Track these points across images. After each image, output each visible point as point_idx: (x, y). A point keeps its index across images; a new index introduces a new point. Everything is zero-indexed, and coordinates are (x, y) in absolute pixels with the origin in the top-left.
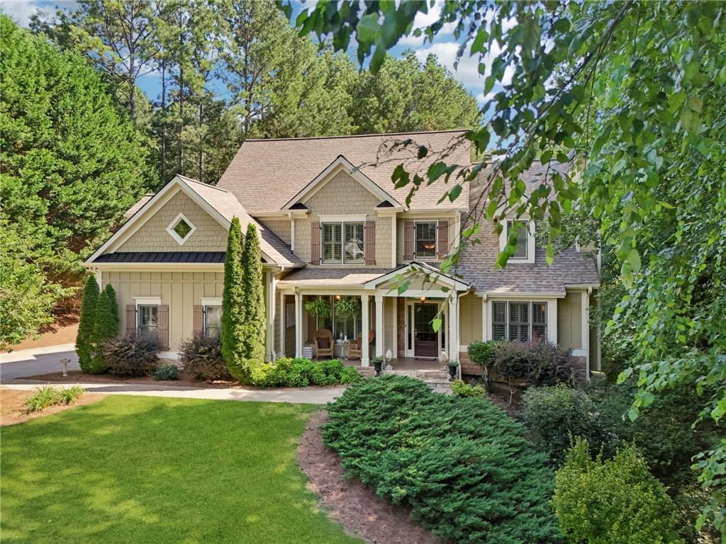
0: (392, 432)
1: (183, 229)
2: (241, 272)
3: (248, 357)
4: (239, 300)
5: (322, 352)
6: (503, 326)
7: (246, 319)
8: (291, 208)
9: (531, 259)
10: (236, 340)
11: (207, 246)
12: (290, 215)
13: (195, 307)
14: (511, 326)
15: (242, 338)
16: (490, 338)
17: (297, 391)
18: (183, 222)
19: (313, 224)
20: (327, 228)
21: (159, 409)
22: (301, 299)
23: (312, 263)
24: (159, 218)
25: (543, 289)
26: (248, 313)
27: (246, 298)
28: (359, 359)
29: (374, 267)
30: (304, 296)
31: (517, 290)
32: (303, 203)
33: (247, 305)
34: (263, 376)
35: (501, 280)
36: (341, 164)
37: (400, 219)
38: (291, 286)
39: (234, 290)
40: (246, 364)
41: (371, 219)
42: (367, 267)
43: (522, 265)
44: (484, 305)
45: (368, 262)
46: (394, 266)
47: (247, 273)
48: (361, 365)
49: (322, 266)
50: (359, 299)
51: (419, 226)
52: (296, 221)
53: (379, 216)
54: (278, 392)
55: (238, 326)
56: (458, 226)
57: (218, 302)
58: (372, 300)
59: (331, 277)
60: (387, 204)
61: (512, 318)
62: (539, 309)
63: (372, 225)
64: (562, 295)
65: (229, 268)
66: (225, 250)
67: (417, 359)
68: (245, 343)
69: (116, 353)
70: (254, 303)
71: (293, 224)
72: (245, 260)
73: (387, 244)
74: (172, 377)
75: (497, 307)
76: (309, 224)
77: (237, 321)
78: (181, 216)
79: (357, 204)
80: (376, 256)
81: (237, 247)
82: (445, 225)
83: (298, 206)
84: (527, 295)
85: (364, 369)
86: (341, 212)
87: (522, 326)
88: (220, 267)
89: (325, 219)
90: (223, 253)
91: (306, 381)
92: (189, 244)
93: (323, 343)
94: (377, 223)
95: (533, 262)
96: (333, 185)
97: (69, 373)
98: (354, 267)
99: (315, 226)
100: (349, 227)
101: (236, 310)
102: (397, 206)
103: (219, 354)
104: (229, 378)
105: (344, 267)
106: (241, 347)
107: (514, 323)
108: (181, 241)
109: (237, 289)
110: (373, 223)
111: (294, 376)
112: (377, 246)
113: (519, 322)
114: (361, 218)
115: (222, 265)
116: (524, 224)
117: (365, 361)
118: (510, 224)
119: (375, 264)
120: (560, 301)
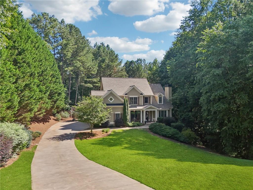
1: (111, 99)
9: (163, 103)
10: (127, 119)
11: (116, 102)
13: (114, 114)
14: (161, 115)
16: (159, 117)
19: (128, 97)
20: (130, 98)
22: (130, 111)
24: (107, 97)
25: (166, 108)
31: (162, 109)
34: (131, 125)
35: (160, 107)
36: (134, 87)
37: (143, 97)
40: (128, 123)
41: (139, 96)
44: (158, 111)
46: (142, 105)
47: (128, 108)
50: (140, 111)
51: (145, 98)
56: (152, 98)
58: (143, 111)
60: (141, 94)
61: (162, 113)
62: (165, 111)
63: (139, 98)
64: (169, 109)
72: (127, 105)
74: (111, 127)
75: (160, 112)
78: (111, 97)
79: (136, 94)
82: (150, 98)
83: (126, 94)
84: (164, 110)
86: (133, 95)
88: (122, 106)
89: (130, 96)
90: (122, 104)
92: (113, 102)
96: (132, 90)
98: (136, 105)
100: (134, 98)
101: (127, 114)
102: (144, 95)
104: (124, 126)
105: (134, 105)
108: (111, 102)
109: (127, 110)
111: (136, 125)
112: (140, 101)
114: (137, 96)
116: (161, 98)
117: (141, 122)
118: (159, 98)
119: (139, 104)
120: (168, 110)
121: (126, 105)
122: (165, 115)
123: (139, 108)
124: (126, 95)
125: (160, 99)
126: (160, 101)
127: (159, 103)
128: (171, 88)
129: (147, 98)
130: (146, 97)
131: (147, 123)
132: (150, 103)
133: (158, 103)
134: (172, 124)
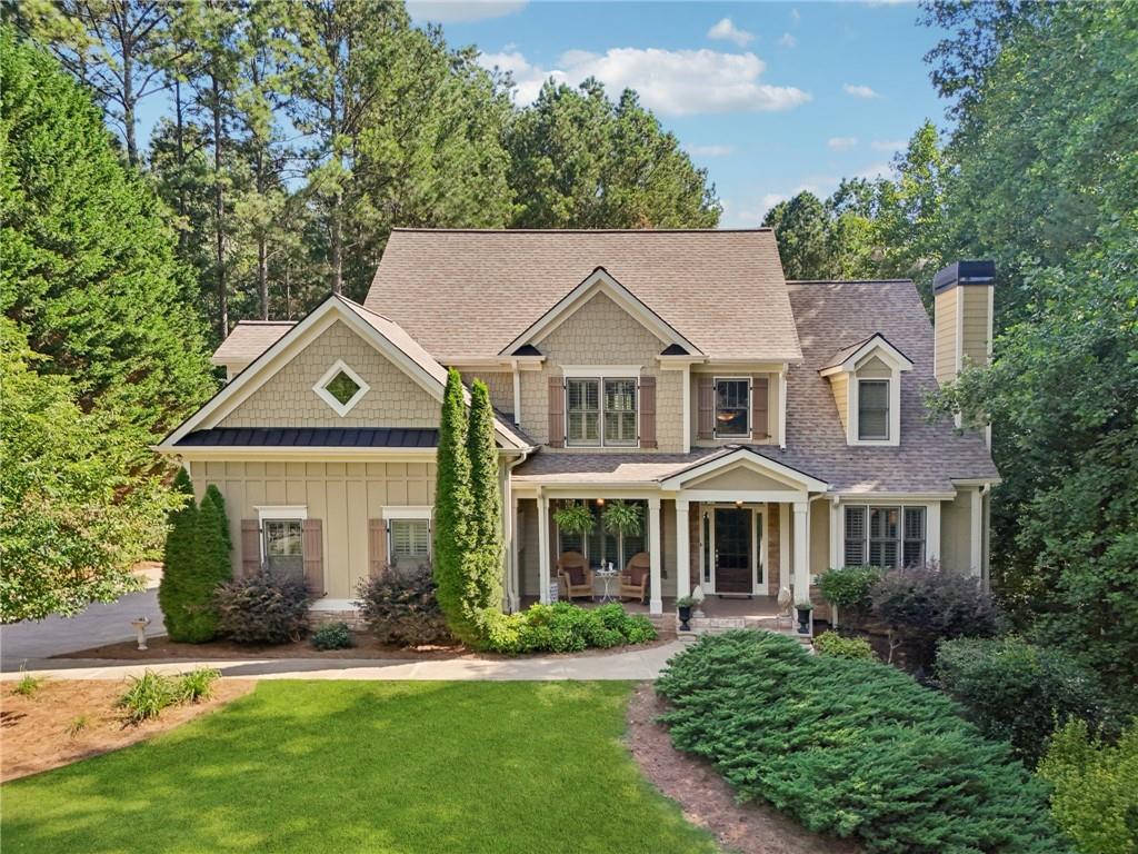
0: (790, 725)
1: (343, 388)
2: (468, 464)
3: (483, 605)
4: (467, 511)
5: (577, 591)
6: (860, 544)
7: (479, 542)
8: (515, 354)
9: (894, 441)
10: (465, 578)
11: (391, 418)
12: (514, 365)
13: (372, 522)
14: (872, 544)
15: (474, 575)
16: (842, 564)
17: (571, 659)
18: (342, 376)
19: (551, 380)
20: (573, 387)
21: (367, 703)
22: (548, 506)
23: (551, 445)
24: (298, 367)
25: (921, 486)
26: (482, 532)
27: (478, 507)
28: (647, 602)
29: (654, 451)
30: (551, 500)
31: (883, 488)
32: (534, 345)
33: (480, 519)
34: (513, 636)
35: (856, 473)
36: (599, 282)
37: (698, 376)
38: (532, 483)
39: (458, 495)
40: (482, 616)
41: (649, 373)
42: (643, 451)
43: (882, 449)
44: (833, 513)
45: (645, 444)
46: (687, 450)
47: (478, 465)
48: (649, 610)
49: (567, 449)
50: (643, 504)
51: (720, 384)
52: (521, 374)
53: (662, 368)
54: (542, 662)
55: (467, 555)
56: (783, 386)
57: (426, 513)
59: (594, 470)
60: (676, 350)
61: (875, 532)
62: (915, 516)
63: (649, 383)
64: (951, 495)
65: (446, 458)
66: (436, 424)
67: (720, 596)
68: (478, 582)
69: (246, 607)
70: (489, 514)
71: (516, 379)
72: (473, 444)
73: (676, 415)
75: (853, 515)
76: (545, 380)
77: (466, 545)
78: (340, 365)
79: (626, 348)
80: (658, 434)
81: (460, 423)
82: (763, 384)
83: (527, 350)
84: (899, 496)
85: (655, 616)
86: (597, 362)
87: (887, 544)
88: (430, 454)
89: (571, 372)
90: (435, 431)
91: (581, 641)
92: (358, 414)
93: (578, 577)
94: (658, 380)
95: (898, 444)
96: (584, 317)
97: (150, 642)
98: (620, 452)
99: (554, 383)
100: (611, 385)
101: (462, 528)
102: (693, 353)
103: (433, 603)
104: (447, 643)
105: (605, 452)
106: (473, 589)
107: (876, 540)
108: (342, 410)
109: (464, 493)
110: (653, 380)
111: (564, 635)
112: (659, 418)
113: (883, 537)
114: (632, 372)
115: (434, 451)
116: (884, 384)
117: (656, 605)
118: (862, 384)
119: (656, 446)
120: (945, 505)
121: (461, 440)
122: (914, 550)
123: (631, 476)
124: (525, 359)
125: (871, 393)
126: (871, 413)
127: (862, 434)
128: (991, 289)
129: (744, 385)
130: (732, 384)
131: (707, 621)
132: (766, 436)
133: (852, 438)
134: (949, 651)
